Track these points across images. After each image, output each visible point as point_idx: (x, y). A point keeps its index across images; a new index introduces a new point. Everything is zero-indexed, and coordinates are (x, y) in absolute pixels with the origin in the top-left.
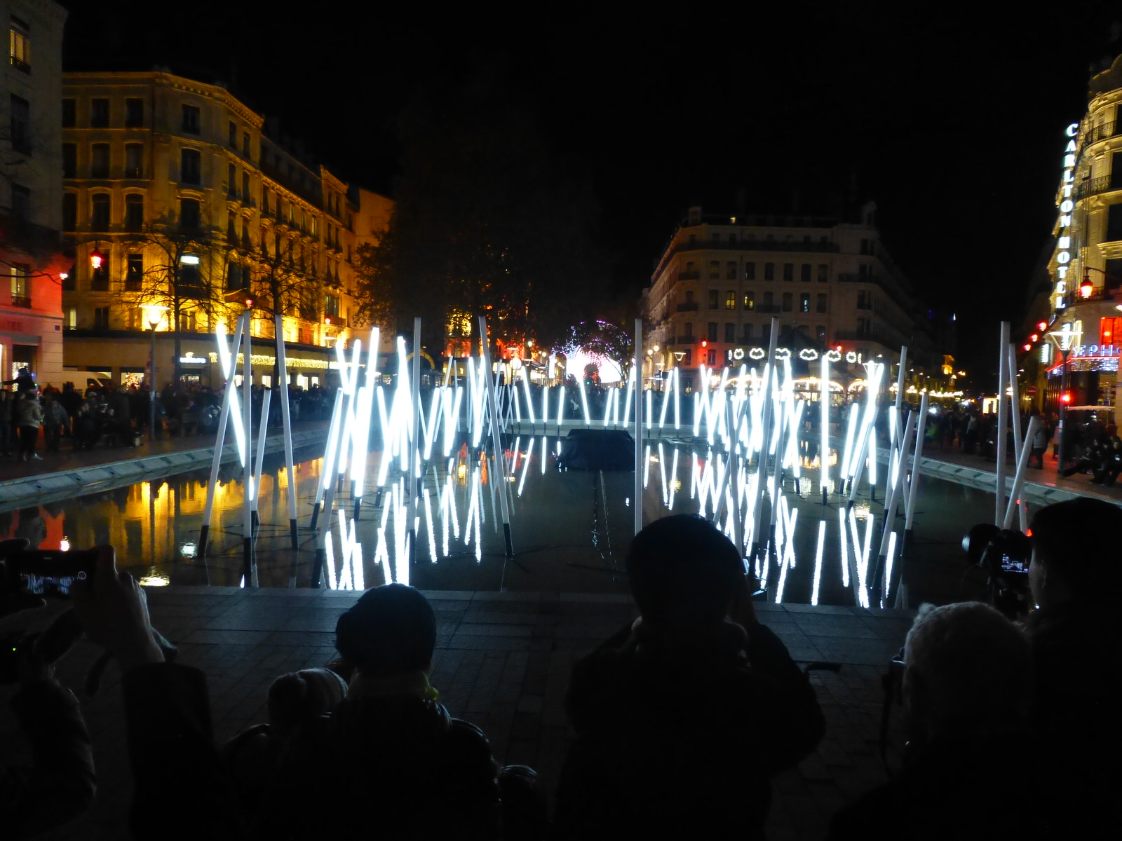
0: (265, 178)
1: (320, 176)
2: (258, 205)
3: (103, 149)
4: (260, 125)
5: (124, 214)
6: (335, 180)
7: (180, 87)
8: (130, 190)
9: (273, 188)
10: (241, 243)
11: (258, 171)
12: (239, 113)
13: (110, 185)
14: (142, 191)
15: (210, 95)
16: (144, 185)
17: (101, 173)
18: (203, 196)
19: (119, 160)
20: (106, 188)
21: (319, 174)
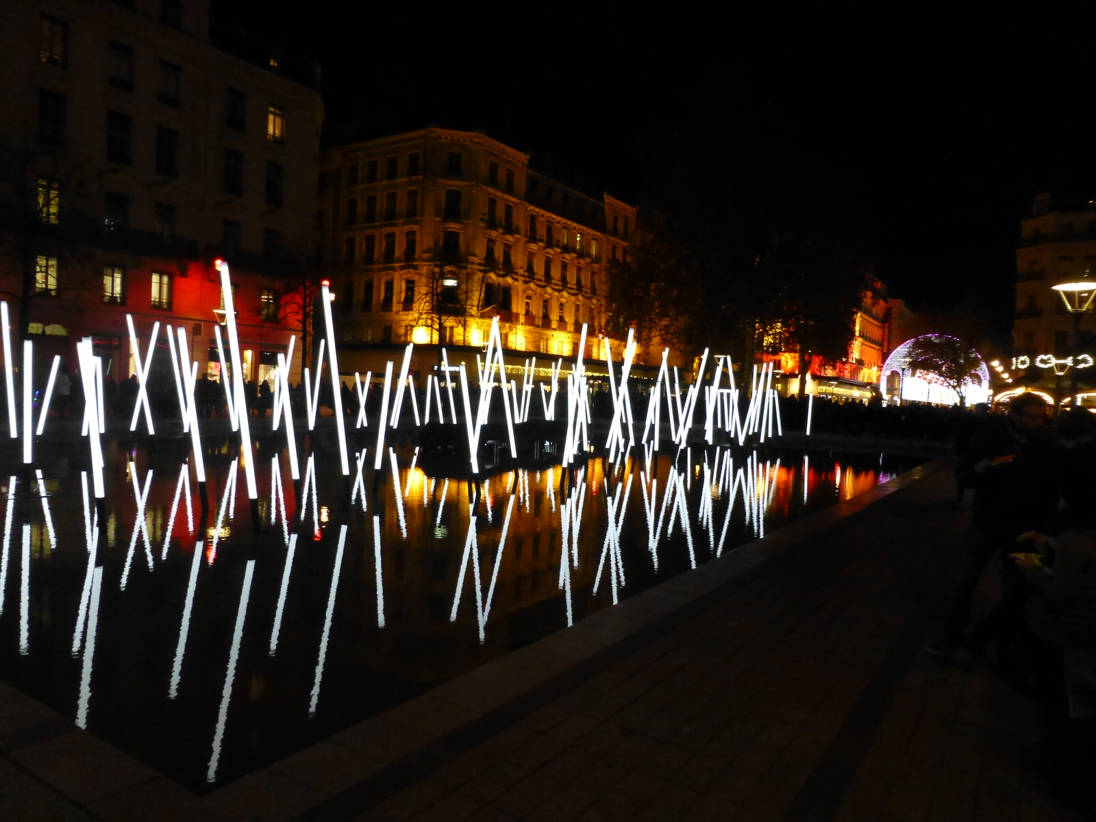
0: (532, 208)
1: (604, 203)
2: (523, 232)
3: (392, 197)
4: (526, 162)
5: (404, 248)
6: (622, 205)
7: (446, 138)
8: (407, 228)
9: (542, 216)
10: (501, 266)
11: (523, 202)
12: (502, 153)
13: (395, 225)
14: (415, 228)
15: (471, 141)
16: (416, 223)
17: (391, 217)
18: (462, 227)
19: (402, 204)
20: (394, 228)
21: (602, 200)
